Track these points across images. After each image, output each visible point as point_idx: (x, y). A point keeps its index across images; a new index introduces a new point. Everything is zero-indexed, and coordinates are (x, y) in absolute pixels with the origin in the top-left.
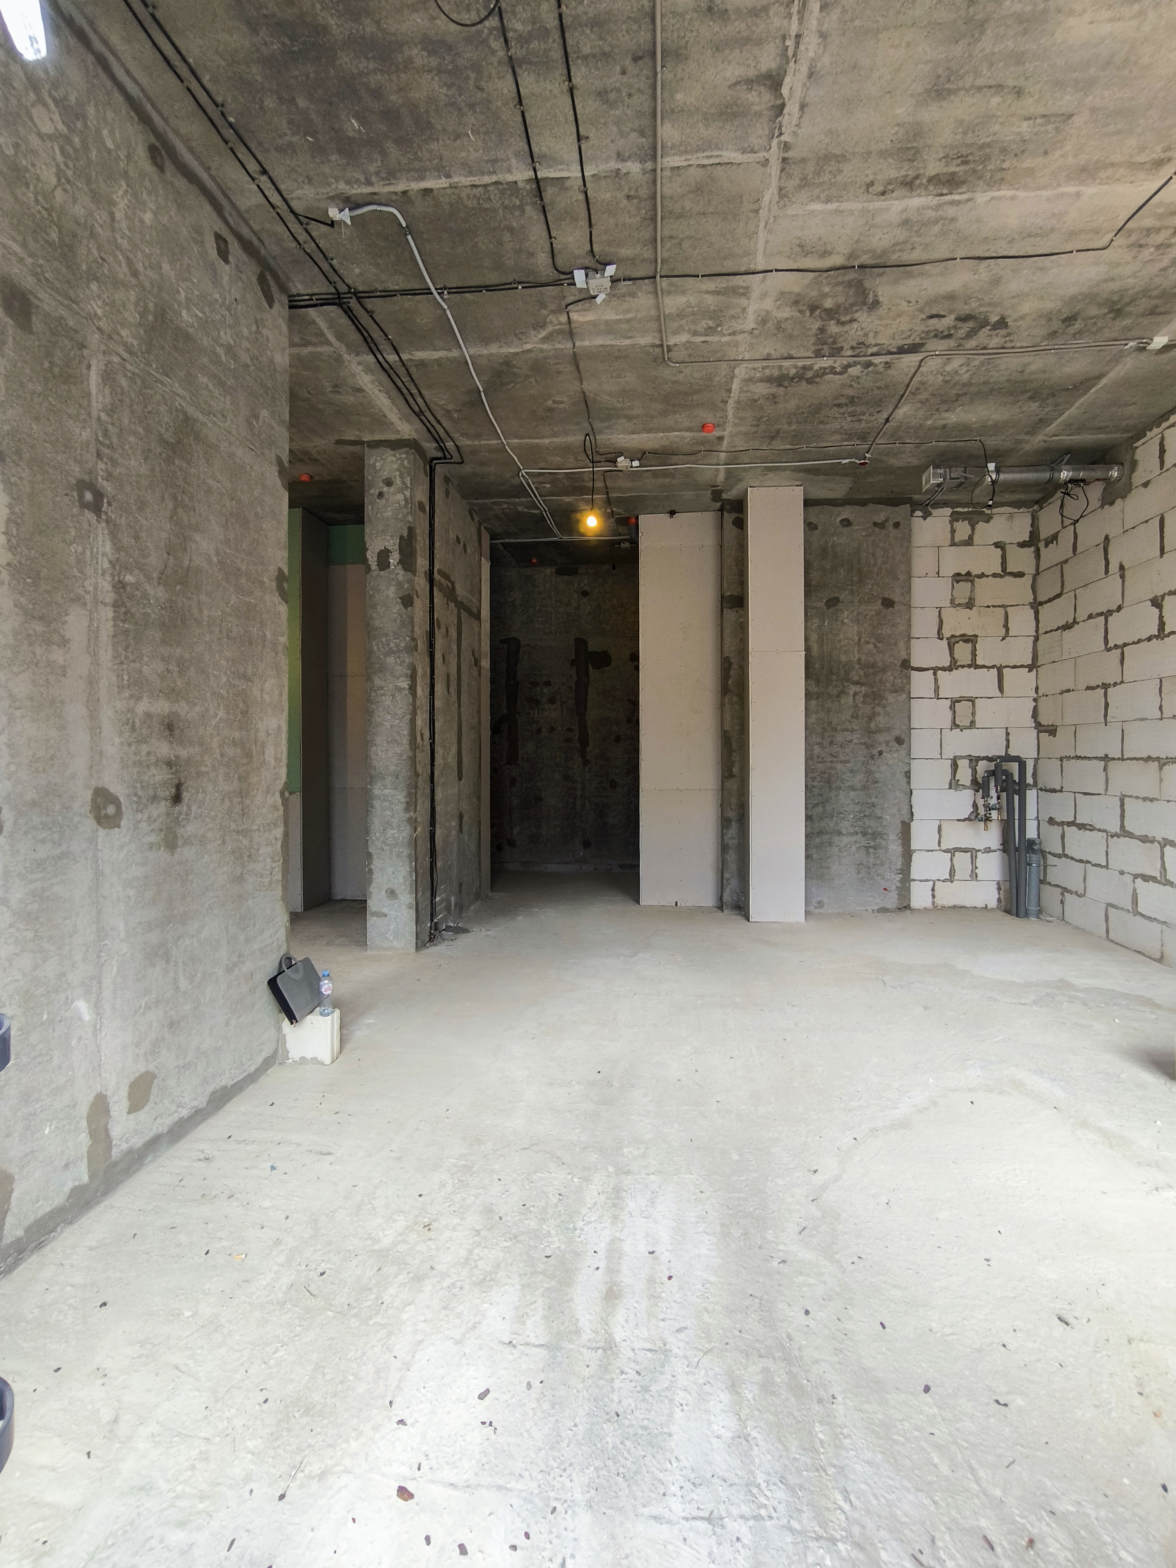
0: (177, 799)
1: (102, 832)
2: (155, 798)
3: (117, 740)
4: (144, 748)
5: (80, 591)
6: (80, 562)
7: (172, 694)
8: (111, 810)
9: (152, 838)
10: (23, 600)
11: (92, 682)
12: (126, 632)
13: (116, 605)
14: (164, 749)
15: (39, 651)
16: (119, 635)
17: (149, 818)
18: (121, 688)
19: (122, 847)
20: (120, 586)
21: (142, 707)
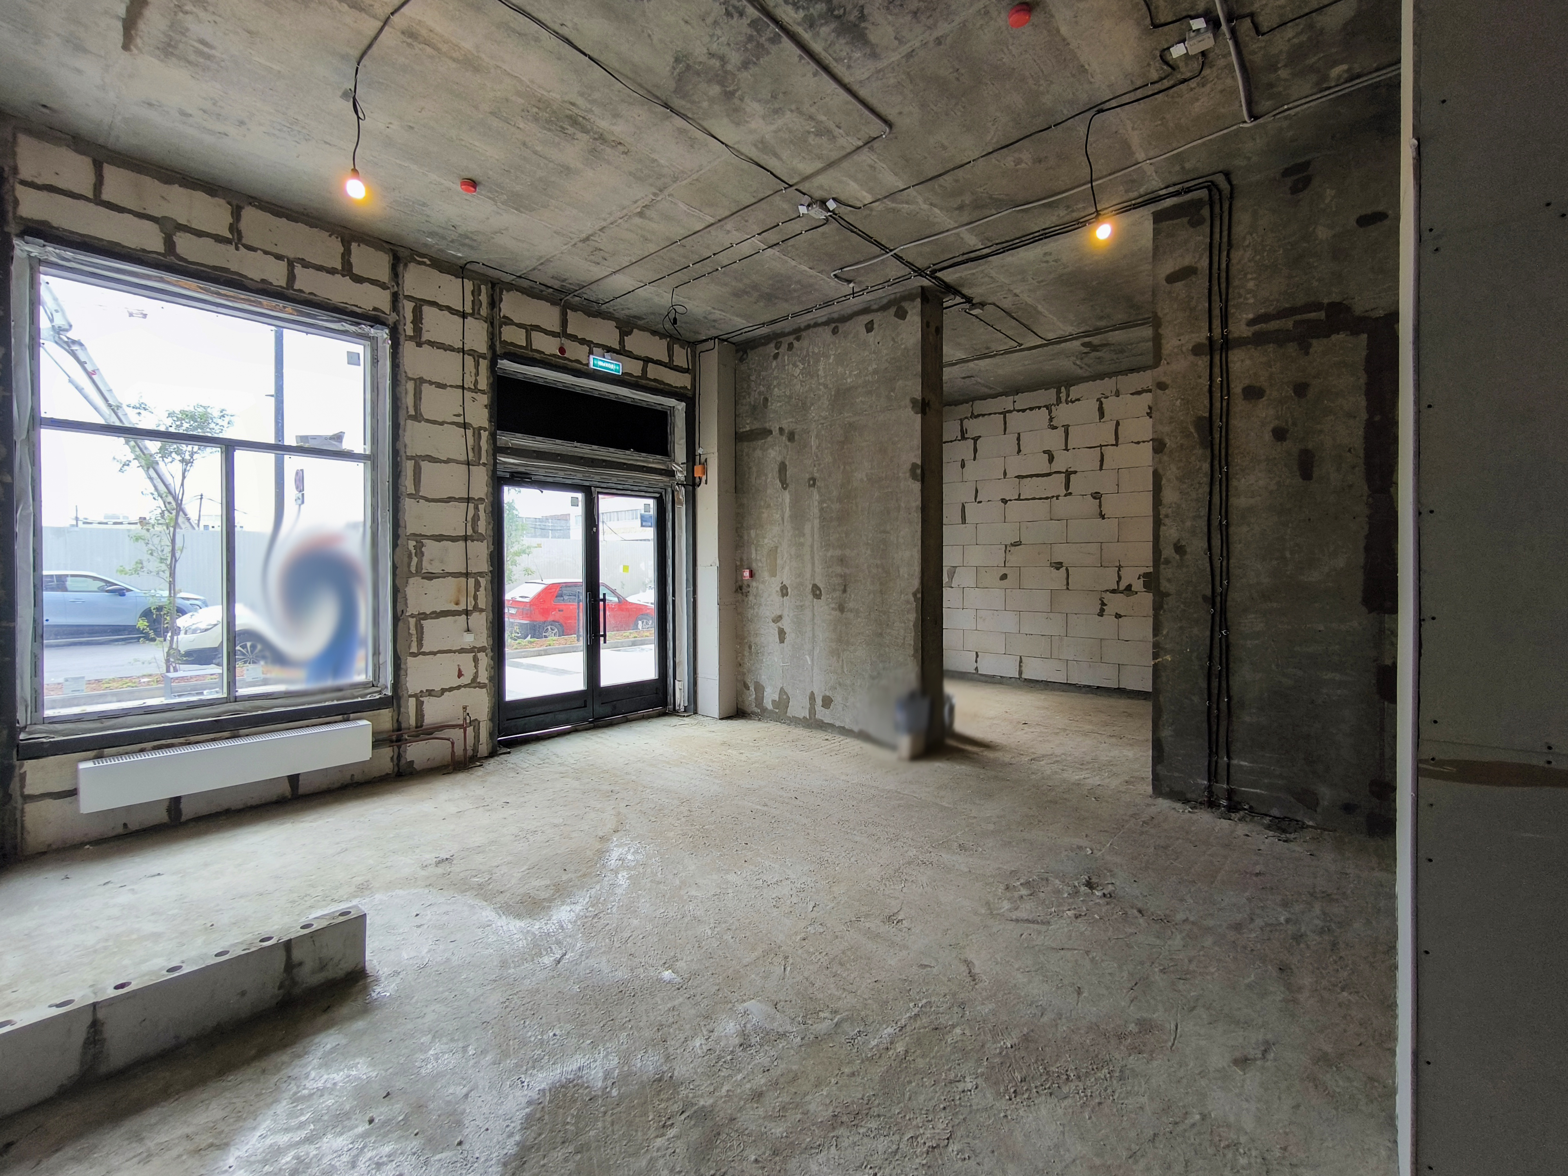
0: (845, 591)
1: (815, 600)
2: (834, 590)
3: (820, 567)
4: (830, 570)
5: (809, 516)
6: (809, 507)
7: (843, 547)
8: (818, 592)
9: (833, 606)
10: (793, 525)
11: (812, 547)
12: (824, 526)
13: (820, 518)
14: (839, 570)
15: (797, 539)
16: (821, 528)
17: (832, 597)
18: (822, 547)
19: (822, 607)
20: (822, 510)
21: (829, 554)
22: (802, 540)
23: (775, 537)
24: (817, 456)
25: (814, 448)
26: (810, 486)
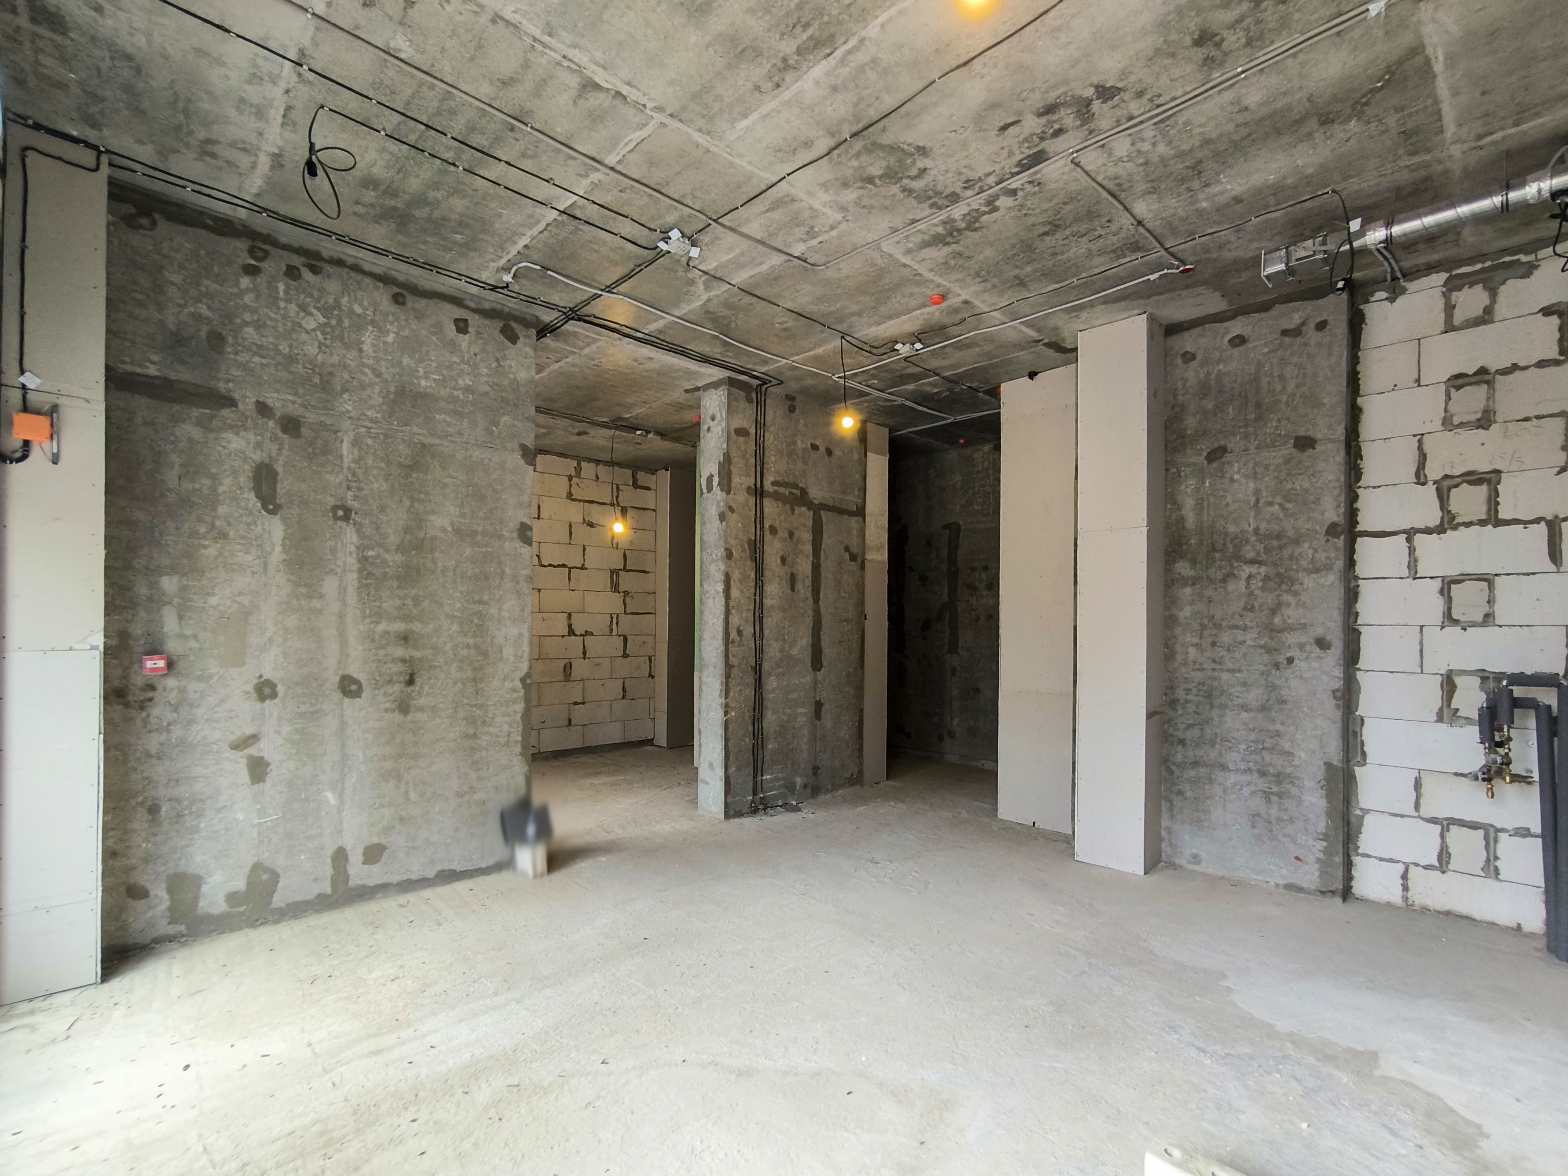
0: (411, 682)
1: (346, 700)
2: (390, 682)
3: (360, 648)
4: (382, 652)
5: (333, 567)
6: (333, 551)
7: (407, 618)
8: (354, 687)
9: (387, 705)
10: (293, 578)
11: (341, 617)
12: (368, 586)
13: (360, 571)
14: (400, 652)
15: (303, 602)
16: (363, 587)
17: (385, 693)
18: (364, 617)
19: (361, 709)
20: (363, 560)
21: (381, 627)
22: (316, 603)
23: (240, 594)
24: (354, 474)
25: (347, 460)
26: (336, 518)
